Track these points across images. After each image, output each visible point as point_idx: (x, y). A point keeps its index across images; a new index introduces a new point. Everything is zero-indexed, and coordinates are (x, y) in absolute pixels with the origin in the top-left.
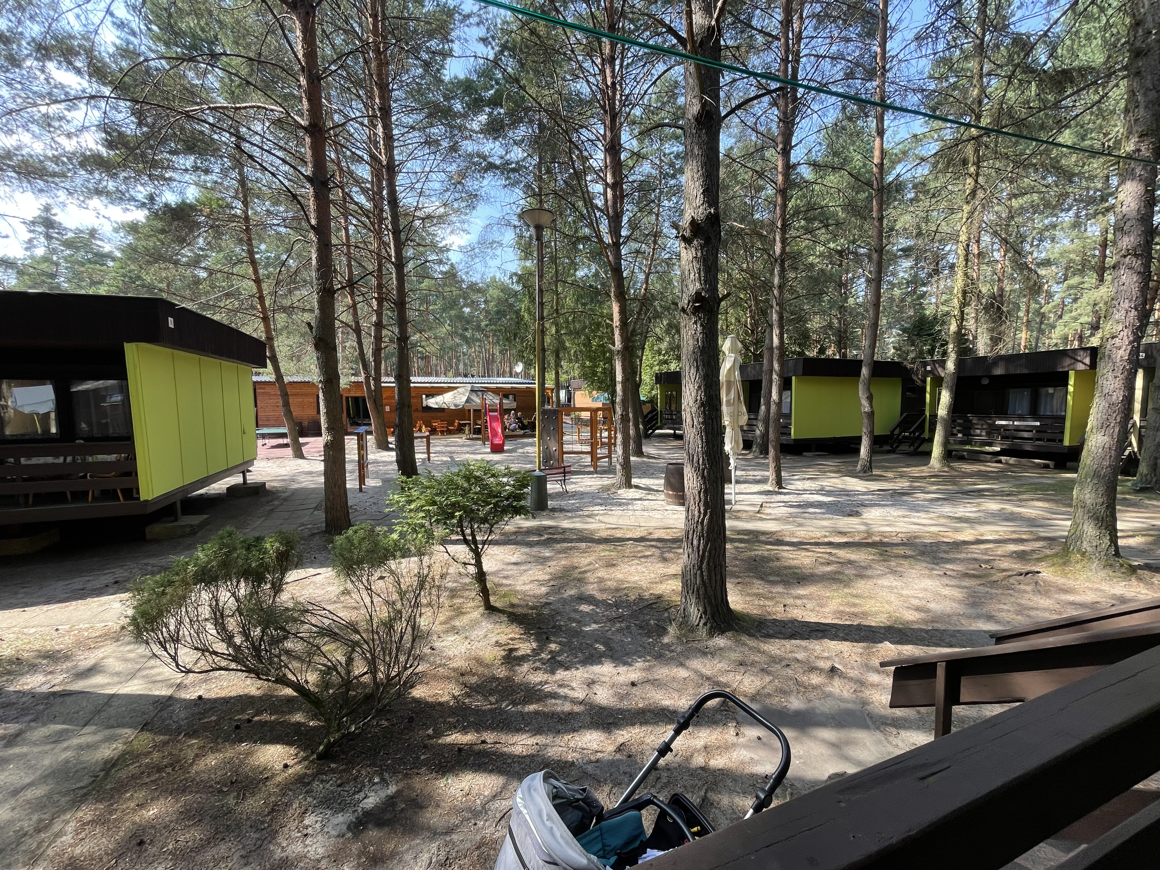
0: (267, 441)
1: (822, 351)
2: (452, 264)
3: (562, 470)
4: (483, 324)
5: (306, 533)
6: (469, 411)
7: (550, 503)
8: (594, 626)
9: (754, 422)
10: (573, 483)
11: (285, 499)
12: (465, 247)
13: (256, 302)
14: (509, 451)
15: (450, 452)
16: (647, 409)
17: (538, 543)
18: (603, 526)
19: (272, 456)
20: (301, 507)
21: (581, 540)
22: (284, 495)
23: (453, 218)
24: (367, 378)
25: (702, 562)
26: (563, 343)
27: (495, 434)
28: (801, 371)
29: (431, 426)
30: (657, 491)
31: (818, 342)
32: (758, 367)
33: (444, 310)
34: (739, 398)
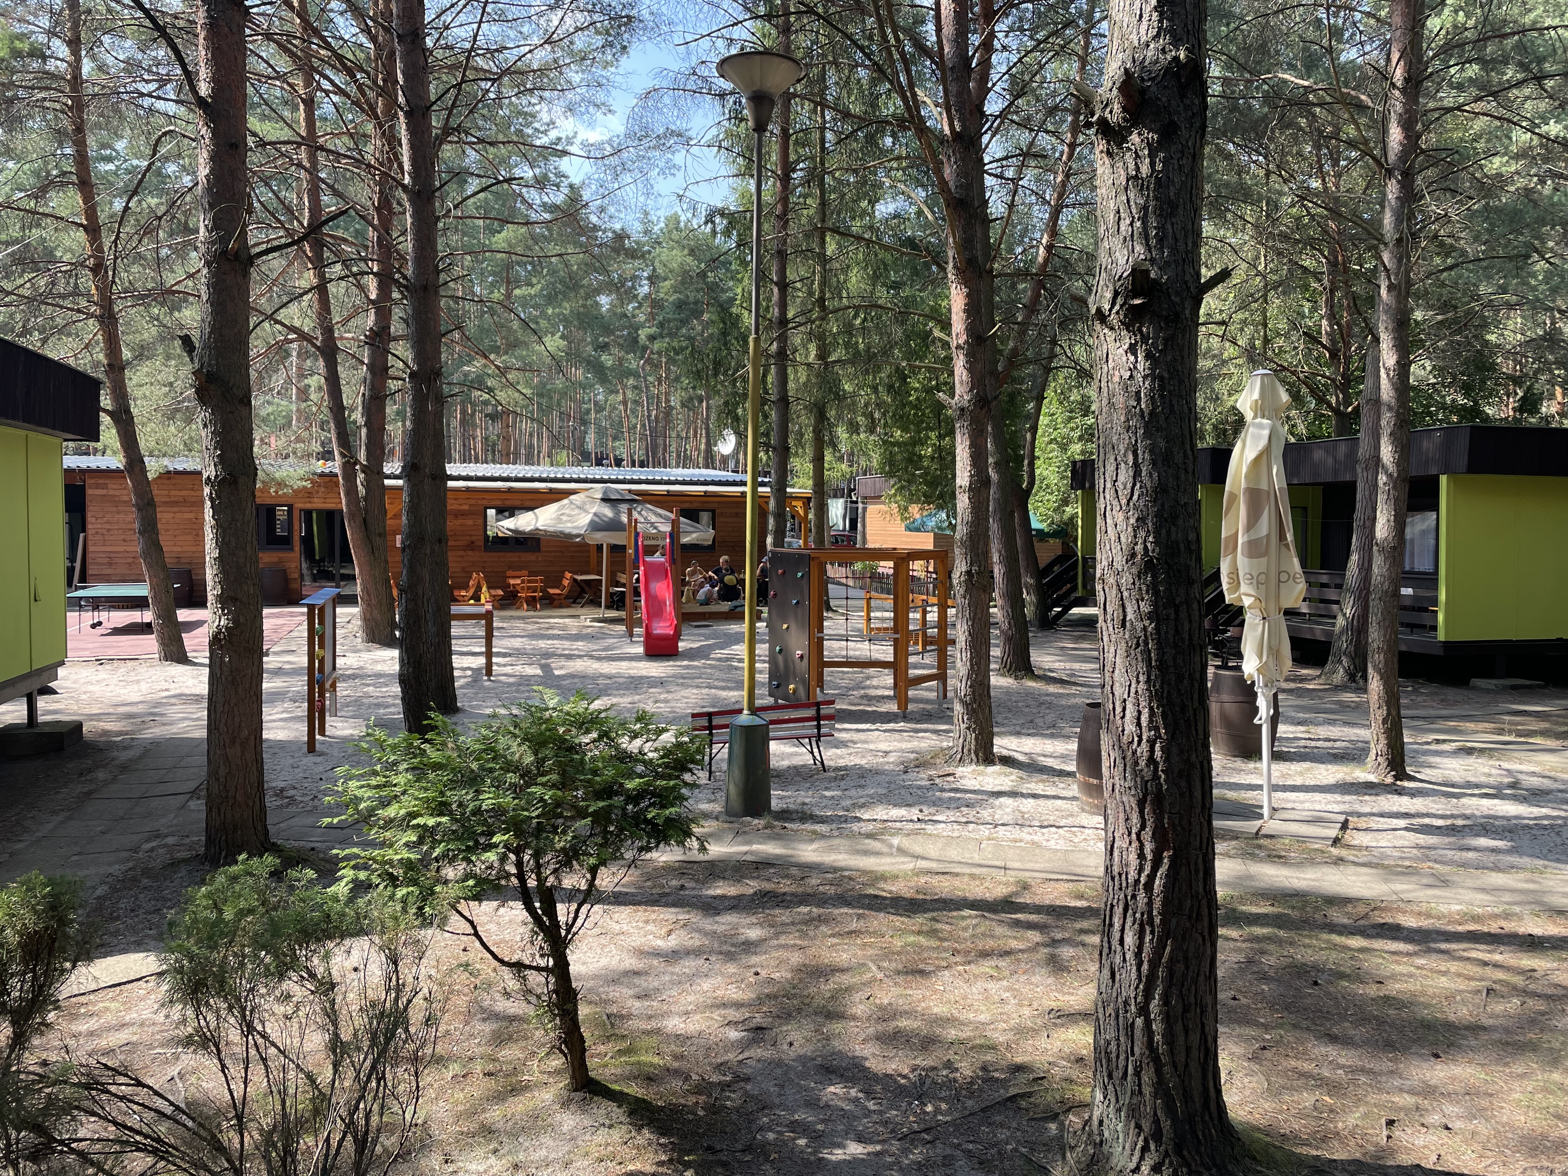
0: (103, 616)
1: (1530, 404)
2: (571, 186)
3: (811, 712)
4: (643, 334)
5: (162, 857)
6: (600, 547)
7: (779, 798)
8: (855, 1149)
9: (1332, 595)
10: (844, 744)
11: (125, 768)
12: (599, 146)
13: (87, 282)
14: (691, 654)
15: (547, 655)
16: (1046, 553)
17: (736, 904)
18: (907, 865)
19: (111, 653)
20: (161, 789)
21: (843, 900)
22: (124, 756)
23: (575, 76)
24: (349, 466)
25: (1148, 995)
26: (837, 382)
27: (656, 609)
28: (1464, 460)
29: (505, 587)
30: (1062, 774)
31: (1517, 381)
32: (1342, 448)
33: (551, 298)
34: (1282, 536)
